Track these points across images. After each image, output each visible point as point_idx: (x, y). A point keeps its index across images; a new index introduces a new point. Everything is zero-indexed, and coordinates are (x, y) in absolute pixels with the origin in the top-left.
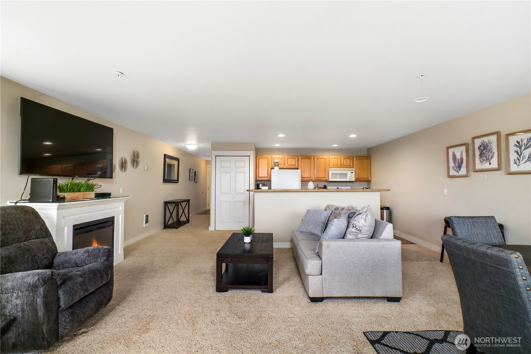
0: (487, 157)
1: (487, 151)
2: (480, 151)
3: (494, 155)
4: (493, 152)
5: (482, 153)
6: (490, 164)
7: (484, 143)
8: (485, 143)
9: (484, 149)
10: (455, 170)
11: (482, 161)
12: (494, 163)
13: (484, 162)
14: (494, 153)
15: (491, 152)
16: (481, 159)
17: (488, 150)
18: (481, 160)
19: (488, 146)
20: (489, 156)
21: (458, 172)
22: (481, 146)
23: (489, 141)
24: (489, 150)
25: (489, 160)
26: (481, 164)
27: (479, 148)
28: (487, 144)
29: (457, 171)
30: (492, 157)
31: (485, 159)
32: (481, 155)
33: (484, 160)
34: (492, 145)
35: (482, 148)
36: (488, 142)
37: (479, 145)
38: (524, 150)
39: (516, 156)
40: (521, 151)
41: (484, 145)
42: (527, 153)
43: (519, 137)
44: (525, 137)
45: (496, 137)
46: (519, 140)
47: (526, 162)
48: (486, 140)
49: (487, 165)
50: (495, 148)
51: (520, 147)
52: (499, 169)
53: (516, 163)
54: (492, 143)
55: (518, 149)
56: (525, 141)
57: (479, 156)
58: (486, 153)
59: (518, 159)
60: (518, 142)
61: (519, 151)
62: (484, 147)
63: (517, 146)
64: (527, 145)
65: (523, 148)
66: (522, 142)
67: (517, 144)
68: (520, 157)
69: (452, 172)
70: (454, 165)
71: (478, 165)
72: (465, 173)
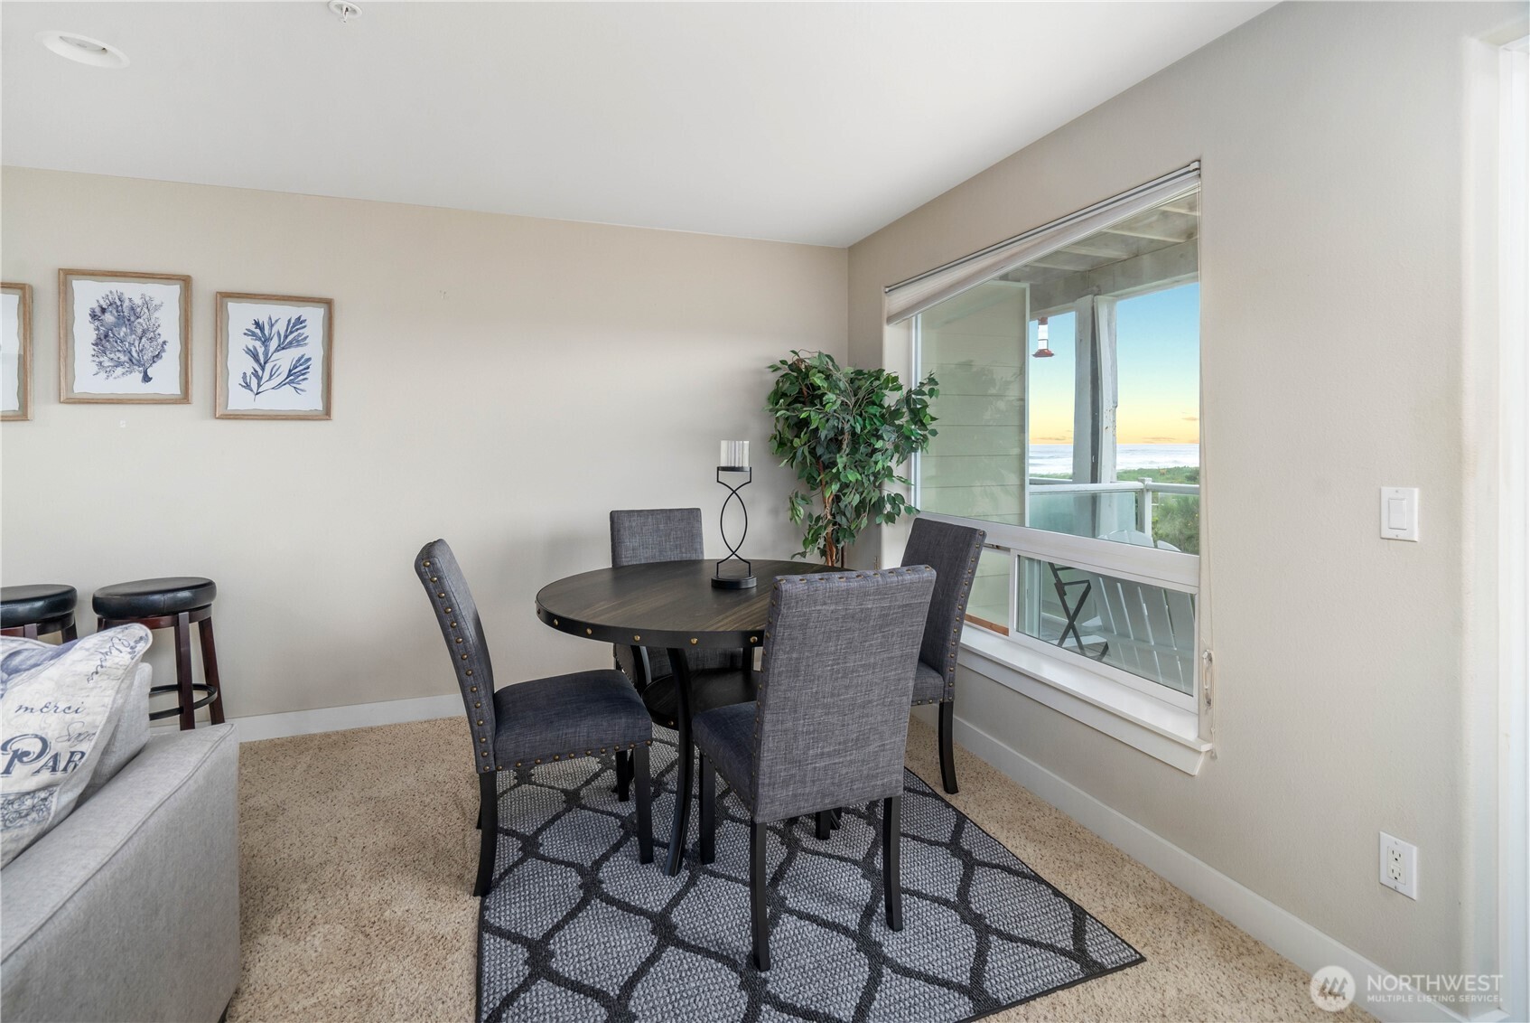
0: (135, 354)
1: (133, 332)
2: (98, 329)
3: (163, 350)
4: (160, 341)
5: (106, 336)
6: (146, 378)
7: (119, 303)
8: (127, 303)
9: (117, 325)
11: (107, 363)
12: (166, 376)
13: (119, 370)
14: (164, 343)
15: (151, 339)
16: (104, 359)
17: (139, 331)
18: (101, 363)
19: (138, 317)
20: (142, 351)
22: (103, 310)
23: (143, 296)
24: (144, 332)
25: (141, 364)
26: (103, 375)
27: (94, 316)
28: (132, 309)
30: (157, 357)
31: (123, 358)
32: (103, 341)
33: (119, 364)
34: (157, 314)
35: (109, 318)
36: (138, 301)
37: (95, 305)
38: (277, 350)
39: (249, 365)
40: (266, 353)
41: (119, 309)
42: (285, 360)
43: (263, 312)
44: (282, 314)
45: (175, 290)
46: (263, 319)
47: (280, 385)
48: (133, 292)
49: (130, 383)
50: (168, 325)
51: (265, 341)
52: (185, 398)
53: (248, 386)
54: (157, 308)
55: (258, 344)
56: (281, 327)
57: (96, 345)
58: (131, 338)
59: (255, 374)
60: (257, 324)
61: (261, 350)
62: (118, 318)
63: (253, 334)
64: (286, 337)
65: (274, 344)
66: (272, 326)
67: (253, 328)
68: (263, 369)
71: (88, 380)
72: (15, 406)
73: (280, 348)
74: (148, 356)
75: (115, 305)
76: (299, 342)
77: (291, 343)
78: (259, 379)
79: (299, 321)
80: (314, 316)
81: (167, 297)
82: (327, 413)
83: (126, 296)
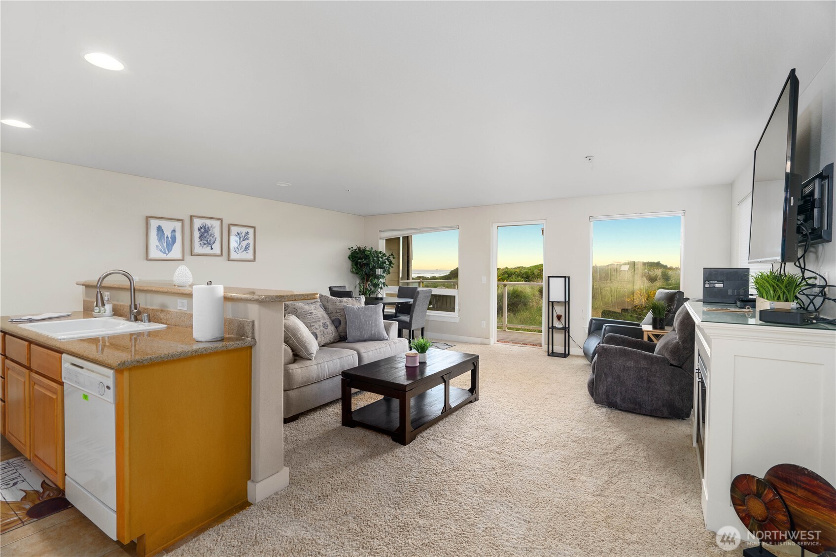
0: (209, 241)
1: (208, 235)
2: (200, 233)
3: (215, 240)
4: (215, 237)
5: (202, 236)
6: (212, 249)
8: (207, 226)
9: (205, 232)
10: (161, 251)
11: (202, 244)
12: (217, 249)
13: (205, 246)
15: (213, 237)
16: (201, 242)
19: (210, 230)
21: (167, 254)
22: (201, 228)
23: (211, 224)
24: (211, 235)
25: (210, 244)
26: (201, 247)
27: (199, 230)
28: (208, 228)
29: (165, 253)
30: (214, 242)
31: (206, 242)
32: (201, 237)
33: (205, 244)
34: (214, 230)
35: (202, 230)
36: (210, 226)
37: (199, 226)
39: (236, 245)
41: (205, 228)
42: (244, 243)
43: (239, 229)
44: (244, 230)
45: (218, 222)
46: (239, 232)
47: (243, 251)
48: (208, 223)
49: (207, 250)
50: (217, 234)
51: (240, 238)
52: (222, 255)
53: (235, 251)
54: (214, 227)
55: (238, 239)
56: (243, 234)
57: (199, 238)
58: (208, 236)
59: (237, 248)
61: (239, 241)
62: (205, 230)
63: (237, 236)
64: (245, 237)
65: (242, 239)
66: (241, 234)
67: (237, 234)
68: (239, 246)
69: (154, 253)
70: (158, 244)
71: (198, 249)
72: (179, 256)
73: (243, 240)
74: (212, 242)
75: (204, 226)
76: (247, 239)
77: (245, 239)
78: (238, 249)
79: (248, 233)
80: (251, 231)
81: (217, 224)
82: (254, 260)
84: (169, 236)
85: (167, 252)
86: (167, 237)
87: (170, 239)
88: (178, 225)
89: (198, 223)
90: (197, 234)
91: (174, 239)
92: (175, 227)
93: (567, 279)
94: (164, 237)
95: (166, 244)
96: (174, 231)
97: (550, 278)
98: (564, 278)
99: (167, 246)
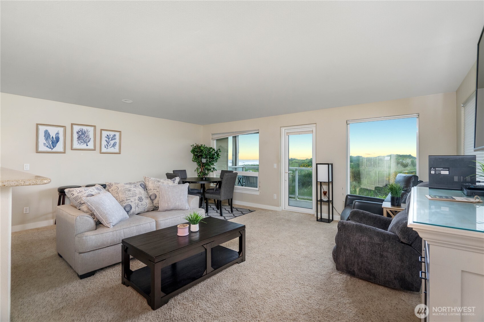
0: (85, 140)
1: (85, 136)
2: (78, 135)
3: (90, 140)
4: (90, 138)
5: (80, 137)
6: (87, 145)
8: (83, 130)
9: (82, 135)
10: (47, 146)
11: (80, 142)
13: (82, 144)
15: (88, 138)
16: (79, 141)
17: (86, 136)
21: (52, 149)
22: (79, 132)
23: (87, 129)
24: (87, 136)
25: (86, 142)
26: (79, 144)
27: (77, 133)
28: (85, 132)
29: (51, 148)
31: (83, 141)
32: (79, 138)
33: (82, 142)
34: (89, 133)
35: (80, 133)
36: (86, 130)
37: (78, 131)
38: (111, 140)
39: (106, 143)
40: (109, 141)
41: (82, 132)
42: (112, 142)
43: (108, 133)
44: (112, 134)
45: (93, 128)
47: (111, 147)
48: (85, 128)
49: (84, 146)
50: (91, 136)
51: (109, 139)
52: (95, 149)
53: (106, 147)
54: (89, 131)
55: (107, 139)
56: (112, 136)
57: (78, 138)
58: (84, 137)
59: (107, 145)
60: (107, 135)
61: (108, 140)
62: (82, 133)
63: (107, 137)
64: (112, 138)
66: (110, 136)
67: (107, 136)
68: (108, 144)
69: (42, 148)
70: (45, 142)
71: (76, 145)
72: (62, 150)
73: (112, 140)
74: (87, 141)
75: (81, 131)
76: (115, 139)
77: (113, 139)
78: (108, 146)
79: (115, 135)
80: (117, 134)
81: (91, 129)
82: (120, 153)
83: (83, 129)
84: (54, 137)
85: (52, 148)
86: (52, 138)
87: (55, 139)
88: (61, 130)
89: (76, 129)
90: (75, 136)
91: (58, 139)
92: (59, 131)
93: (330, 166)
94: (50, 138)
95: (51, 142)
96: (58, 133)
97: (318, 165)
98: (328, 165)
99: (52, 143)
